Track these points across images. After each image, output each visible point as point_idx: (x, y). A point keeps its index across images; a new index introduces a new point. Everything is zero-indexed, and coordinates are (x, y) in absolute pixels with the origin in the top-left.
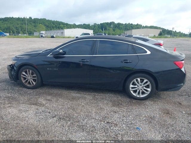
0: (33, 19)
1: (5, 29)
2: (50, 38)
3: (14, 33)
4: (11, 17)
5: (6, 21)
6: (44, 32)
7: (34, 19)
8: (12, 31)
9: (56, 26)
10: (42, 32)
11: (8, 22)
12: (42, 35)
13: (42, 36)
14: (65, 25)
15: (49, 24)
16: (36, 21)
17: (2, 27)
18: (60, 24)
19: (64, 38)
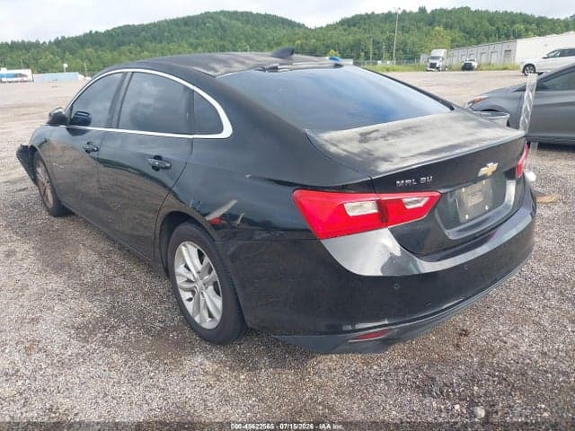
0: (429, 11)
1: (347, 48)
2: (457, 70)
3: (367, 58)
4: (369, 13)
5: (354, 25)
6: (441, 53)
7: (432, 11)
8: (363, 54)
9: (498, 29)
10: (435, 53)
11: (359, 28)
12: (434, 61)
13: (433, 66)
14: (534, 26)
15: (476, 26)
16: (437, 18)
17: (341, 42)
18: (514, 23)
19: (505, 69)
